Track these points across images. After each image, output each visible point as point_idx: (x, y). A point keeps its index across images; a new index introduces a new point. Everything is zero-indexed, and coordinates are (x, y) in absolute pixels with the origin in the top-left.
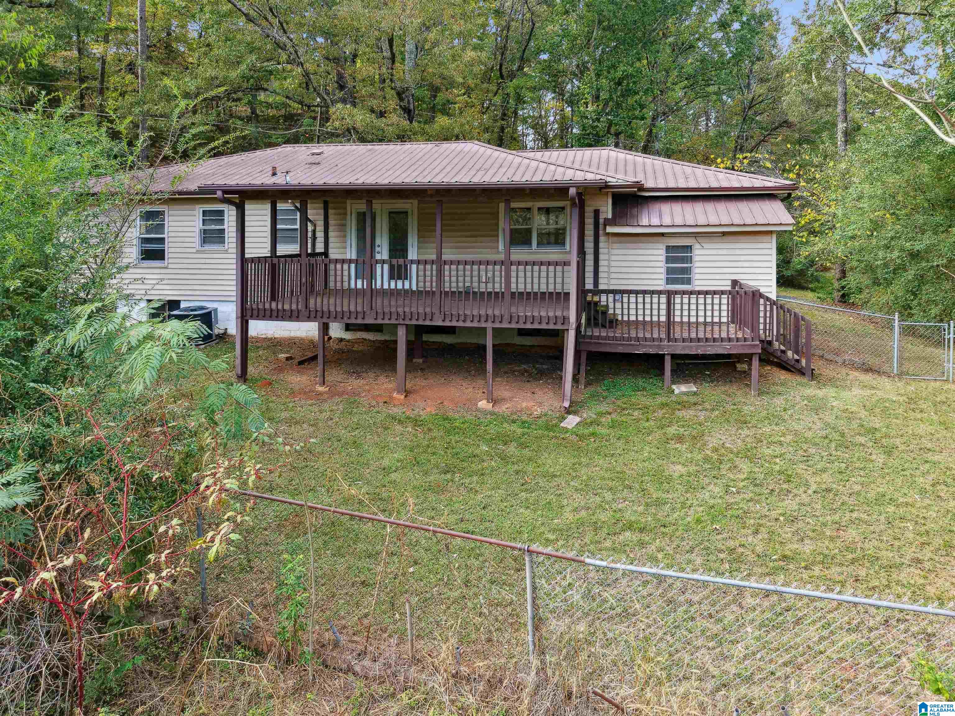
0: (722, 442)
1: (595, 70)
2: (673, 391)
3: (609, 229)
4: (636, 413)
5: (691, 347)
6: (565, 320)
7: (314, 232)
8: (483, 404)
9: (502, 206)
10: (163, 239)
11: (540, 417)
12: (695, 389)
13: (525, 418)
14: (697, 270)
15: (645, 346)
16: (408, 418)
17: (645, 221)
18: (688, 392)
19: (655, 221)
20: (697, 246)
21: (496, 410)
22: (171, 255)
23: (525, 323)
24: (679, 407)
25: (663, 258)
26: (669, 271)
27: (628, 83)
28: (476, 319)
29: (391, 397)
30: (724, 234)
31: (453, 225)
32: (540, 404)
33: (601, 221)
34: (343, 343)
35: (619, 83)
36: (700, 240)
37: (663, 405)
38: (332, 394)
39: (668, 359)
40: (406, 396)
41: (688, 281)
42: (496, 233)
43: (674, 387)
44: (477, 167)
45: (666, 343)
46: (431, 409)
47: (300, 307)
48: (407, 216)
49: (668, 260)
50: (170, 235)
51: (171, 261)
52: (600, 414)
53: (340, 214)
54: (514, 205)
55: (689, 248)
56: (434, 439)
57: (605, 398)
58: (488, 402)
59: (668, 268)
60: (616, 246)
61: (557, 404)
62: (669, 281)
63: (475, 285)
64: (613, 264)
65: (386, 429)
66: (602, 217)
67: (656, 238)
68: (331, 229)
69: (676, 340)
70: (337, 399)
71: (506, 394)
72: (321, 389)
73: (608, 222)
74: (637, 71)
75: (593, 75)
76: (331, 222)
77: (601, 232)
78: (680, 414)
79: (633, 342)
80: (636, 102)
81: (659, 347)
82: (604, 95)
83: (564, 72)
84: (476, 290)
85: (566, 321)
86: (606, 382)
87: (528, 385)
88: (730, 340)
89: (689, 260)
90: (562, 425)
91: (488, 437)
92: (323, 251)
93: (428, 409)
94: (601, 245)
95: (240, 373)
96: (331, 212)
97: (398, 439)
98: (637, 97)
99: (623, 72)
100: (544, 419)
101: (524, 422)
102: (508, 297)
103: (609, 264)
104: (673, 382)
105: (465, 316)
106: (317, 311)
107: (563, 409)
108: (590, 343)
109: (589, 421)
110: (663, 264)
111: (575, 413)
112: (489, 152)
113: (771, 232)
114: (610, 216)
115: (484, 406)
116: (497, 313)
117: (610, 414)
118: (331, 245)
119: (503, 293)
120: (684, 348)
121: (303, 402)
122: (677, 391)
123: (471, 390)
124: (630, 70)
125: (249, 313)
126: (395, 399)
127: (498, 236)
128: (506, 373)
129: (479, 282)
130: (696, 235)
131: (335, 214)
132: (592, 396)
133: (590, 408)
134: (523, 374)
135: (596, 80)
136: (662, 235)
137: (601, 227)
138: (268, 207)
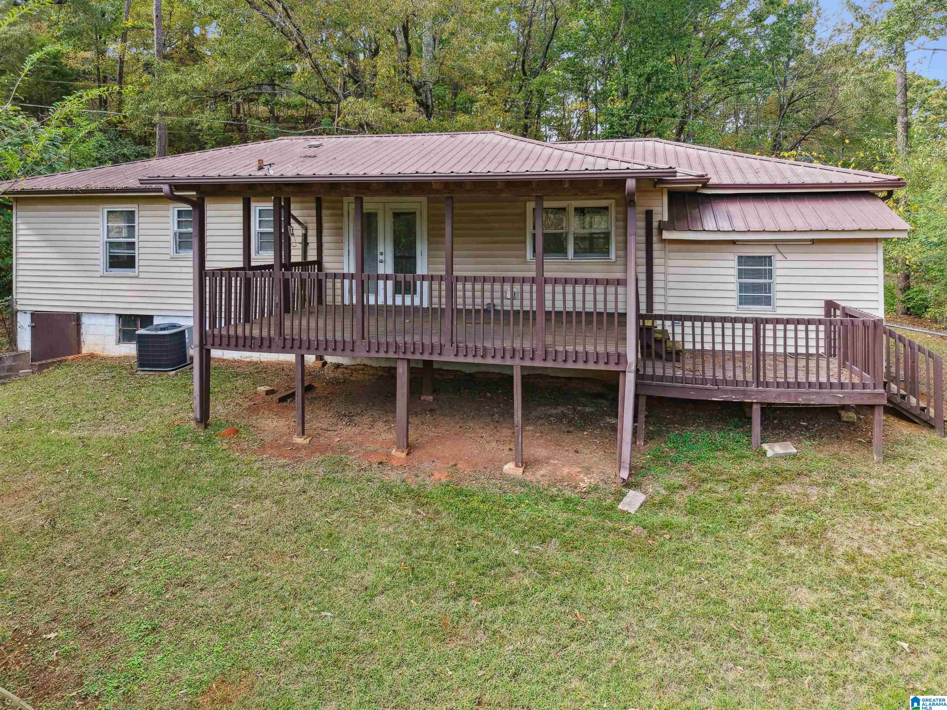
0: (856, 545)
1: (622, 65)
2: (765, 453)
3: (667, 235)
4: (720, 488)
5: (789, 394)
6: (621, 358)
7: (305, 236)
8: (509, 468)
9: (531, 205)
10: (133, 243)
11: (589, 493)
12: (795, 451)
13: (568, 493)
14: (779, 288)
15: (725, 392)
16: (409, 491)
17: (710, 224)
18: (786, 455)
19: (725, 225)
20: (778, 257)
21: (529, 477)
22: (141, 263)
23: (565, 361)
24: (779, 479)
25: (735, 272)
26: (743, 288)
27: (658, 80)
28: (499, 355)
29: (388, 455)
30: (813, 242)
31: (469, 229)
32: (588, 471)
33: (655, 224)
34: (340, 370)
35: (648, 80)
36: (782, 249)
37: (757, 476)
38: (312, 449)
39: (756, 409)
40: (407, 455)
41: (768, 301)
42: (522, 239)
43: (765, 446)
44: (499, 159)
45: (753, 387)
46: (442, 476)
47: (272, 332)
48: (415, 217)
49: (741, 274)
50: (141, 238)
51: (141, 269)
52: (672, 489)
53: (336, 215)
54: (546, 204)
55: (768, 260)
56: (441, 530)
57: (675, 461)
58: (517, 466)
59: (741, 284)
60: (672, 255)
61: (610, 471)
62: (743, 301)
63: (497, 302)
64: (670, 278)
65: (377, 510)
66: (656, 219)
67: (724, 247)
68: (325, 232)
69: (767, 385)
70: (318, 457)
71: (541, 452)
72: (299, 440)
73: (662, 227)
74: (667, 66)
75: (621, 71)
76: (326, 225)
77: (655, 239)
78: (784, 490)
79: (709, 386)
80: (666, 99)
81: (744, 392)
82: (632, 92)
83: (589, 70)
84: (499, 308)
85: (622, 360)
86: (672, 435)
87: (568, 439)
88: (842, 386)
89: (770, 274)
90: (620, 507)
91: (518, 528)
92: (315, 258)
93: (437, 476)
94: (656, 254)
95: (198, 417)
96: (325, 212)
97: (391, 529)
98: (667, 94)
99: (653, 67)
100: (594, 496)
101: (568, 501)
102: (541, 318)
103: (666, 277)
104: (764, 440)
105: (485, 349)
106: (293, 340)
107: (619, 481)
108: (650, 385)
109: (658, 499)
110: (734, 279)
111: (636, 486)
112: (513, 142)
113: (876, 240)
114: (666, 219)
115: (511, 472)
116: (527, 345)
117: (684, 488)
118: (325, 252)
119: (534, 312)
120: (779, 395)
121: (273, 461)
122: (770, 454)
123: (494, 444)
124: (660, 65)
125: (210, 341)
126: (394, 457)
127: (525, 242)
128: (540, 418)
129: (502, 298)
130: (776, 243)
131: (331, 215)
132: (657, 458)
133: (656, 478)
134: (561, 422)
135: (624, 76)
136: (734, 242)
137: (655, 232)
138: (238, 207)
